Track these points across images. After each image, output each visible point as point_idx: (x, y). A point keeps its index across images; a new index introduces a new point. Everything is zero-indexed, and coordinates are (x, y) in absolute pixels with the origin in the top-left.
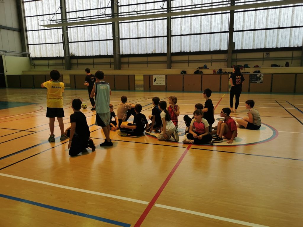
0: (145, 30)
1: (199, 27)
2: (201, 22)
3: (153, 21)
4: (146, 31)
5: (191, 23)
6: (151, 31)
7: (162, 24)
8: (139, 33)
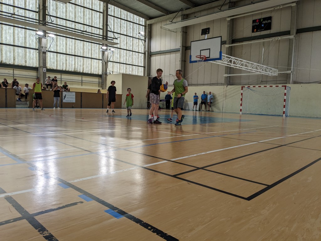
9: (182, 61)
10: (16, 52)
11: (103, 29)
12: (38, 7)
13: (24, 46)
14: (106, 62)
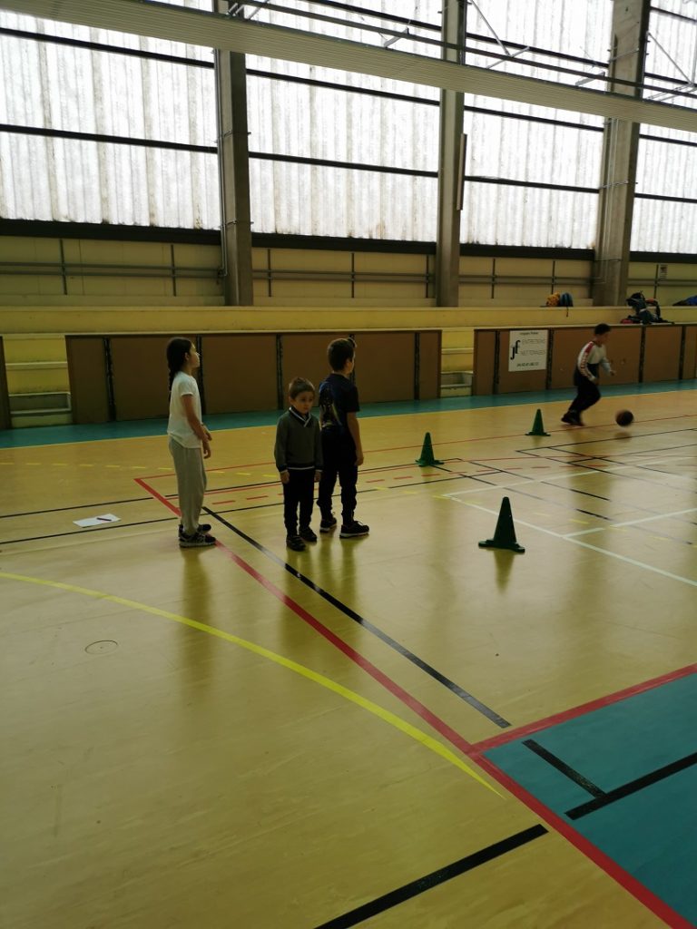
0: (343, 132)
2: (529, 142)
3: (377, 98)
4: (349, 137)
5: (502, 139)
7: (409, 122)
8: (319, 138)
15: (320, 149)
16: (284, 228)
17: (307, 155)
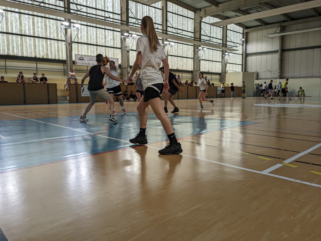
0: (32, 27)
1: (95, 39)
2: (96, 34)
3: (43, 19)
4: (34, 29)
5: (87, 32)
6: (40, 30)
7: (55, 25)
8: (23, 28)
9: (280, 60)
10: (183, 61)
11: (223, 40)
12: (193, 29)
13: (186, 57)
14: (226, 63)
15: (23, 31)
16: (11, 53)
17: (19, 33)
